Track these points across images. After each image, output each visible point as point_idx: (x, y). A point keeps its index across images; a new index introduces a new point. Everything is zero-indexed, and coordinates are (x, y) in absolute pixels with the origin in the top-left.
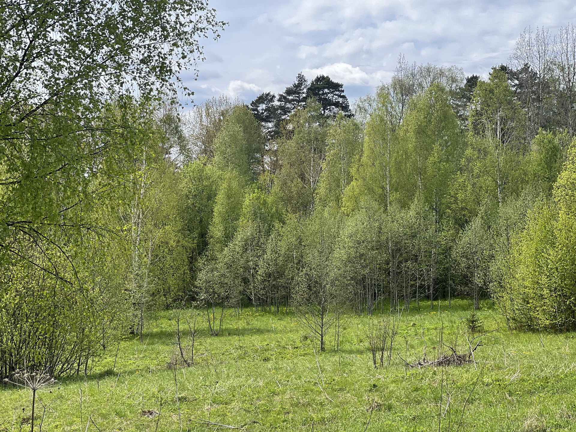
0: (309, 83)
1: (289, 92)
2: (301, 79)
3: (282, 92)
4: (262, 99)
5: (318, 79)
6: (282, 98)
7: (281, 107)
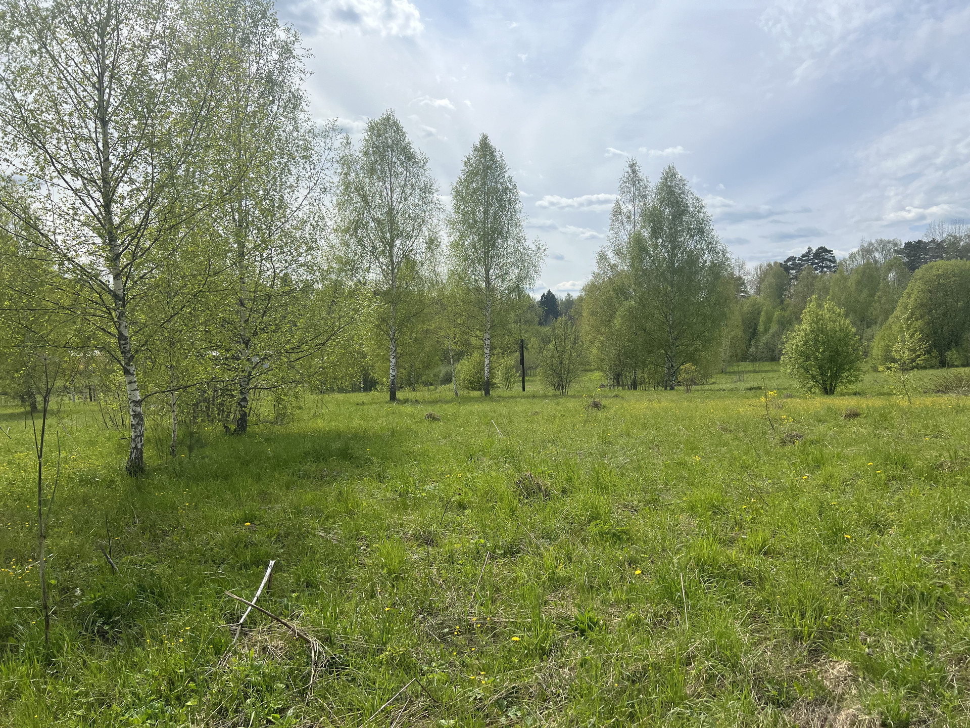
0: (814, 251)
1: (803, 256)
2: (810, 250)
3: (799, 256)
4: (789, 259)
5: (819, 249)
6: (799, 259)
7: (799, 264)
